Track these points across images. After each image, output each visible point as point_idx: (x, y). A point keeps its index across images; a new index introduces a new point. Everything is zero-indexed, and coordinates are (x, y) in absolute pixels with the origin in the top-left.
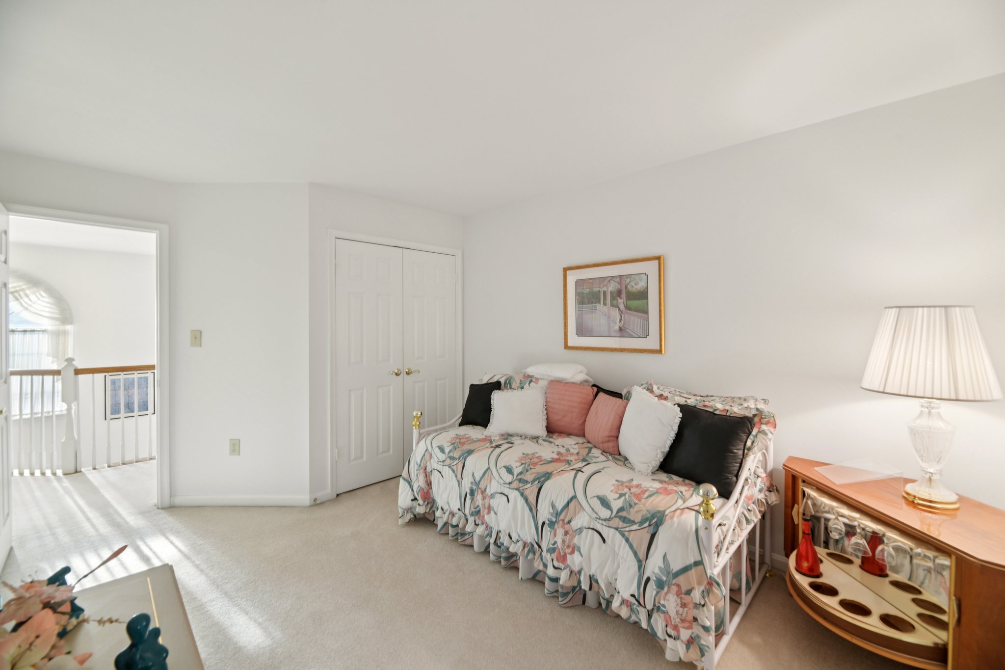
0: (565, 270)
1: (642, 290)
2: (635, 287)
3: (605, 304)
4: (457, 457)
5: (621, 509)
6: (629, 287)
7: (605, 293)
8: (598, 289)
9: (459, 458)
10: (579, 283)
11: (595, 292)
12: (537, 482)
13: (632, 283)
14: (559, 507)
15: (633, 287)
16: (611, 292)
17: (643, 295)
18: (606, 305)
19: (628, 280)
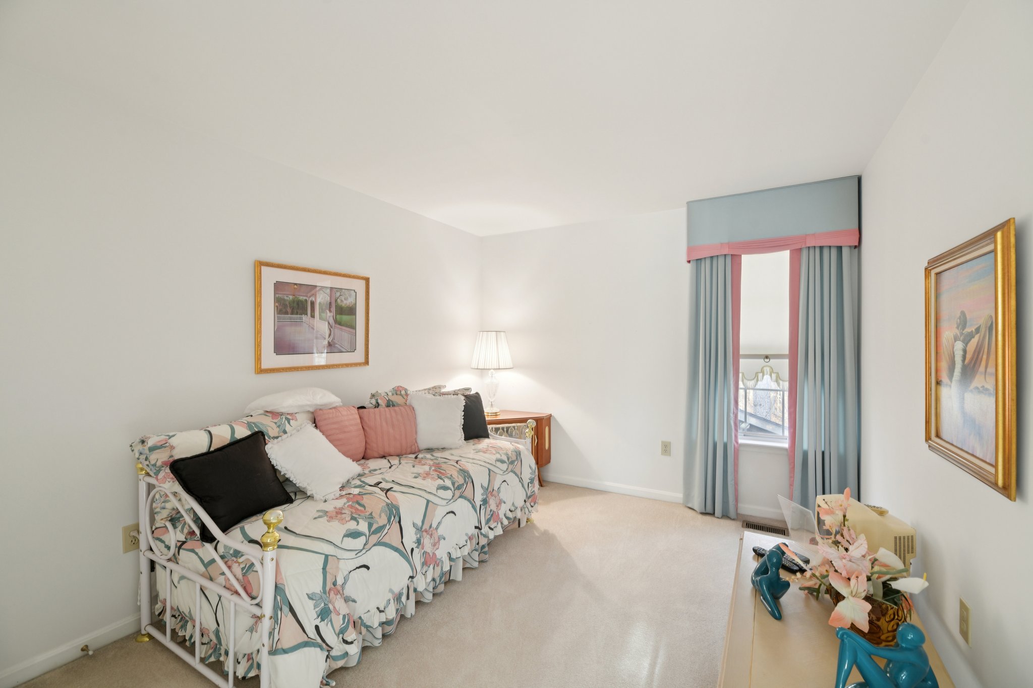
1: (351, 306)
2: (345, 302)
3: (313, 316)
6: (339, 301)
7: (313, 304)
8: (305, 298)
10: (279, 286)
11: (301, 301)
12: (393, 518)
13: (343, 298)
15: (342, 301)
16: (320, 303)
17: (352, 311)
18: (314, 318)
19: (338, 294)
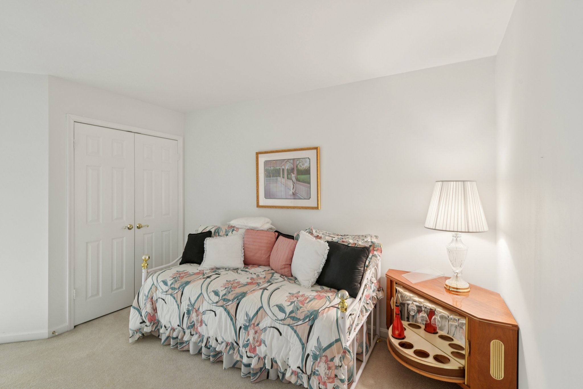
0: (258, 154)
1: (307, 168)
2: (303, 166)
3: (283, 177)
4: (177, 287)
5: (292, 312)
6: (298, 166)
7: (283, 170)
8: (279, 167)
9: (179, 288)
10: (266, 163)
11: (277, 169)
12: (236, 300)
13: (301, 164)
14: (251, 315)
15: (301, 166)
16: (287, 169)
17: (307, 172)
18: (284, 178)
19: (298, 162)
